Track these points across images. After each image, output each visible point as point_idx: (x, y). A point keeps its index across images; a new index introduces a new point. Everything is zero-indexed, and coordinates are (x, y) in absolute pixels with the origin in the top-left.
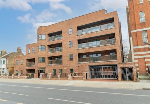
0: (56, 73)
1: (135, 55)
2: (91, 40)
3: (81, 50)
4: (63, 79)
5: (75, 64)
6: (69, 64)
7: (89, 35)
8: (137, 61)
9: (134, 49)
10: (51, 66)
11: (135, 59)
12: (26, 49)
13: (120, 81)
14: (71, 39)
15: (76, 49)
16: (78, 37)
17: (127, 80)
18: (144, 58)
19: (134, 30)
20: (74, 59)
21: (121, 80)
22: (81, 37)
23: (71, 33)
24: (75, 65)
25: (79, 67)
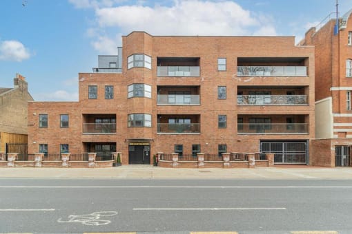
0: (184, 154)
1: (335, 127)
2: (254, 90)
3: (245, 109)
4: (235, 167)
5: (231, 135)
6: (218, 135)
7: (262, 80)
8: (336, 136)
9: (334, 118)
10: (170, 137)
11: (335, 133)
12: (80, 86)
13: (333, 167)
14: (222, 81)
15: (234, 106)
16: (240, 79)
17: (343, 165)
18: (346, 133)
19: (336, 86)
20: (229, 126)
21: (334, 165)
22: (245, 81)
23: (223, 68)
24: (232, 138)
25: (239, 141)
